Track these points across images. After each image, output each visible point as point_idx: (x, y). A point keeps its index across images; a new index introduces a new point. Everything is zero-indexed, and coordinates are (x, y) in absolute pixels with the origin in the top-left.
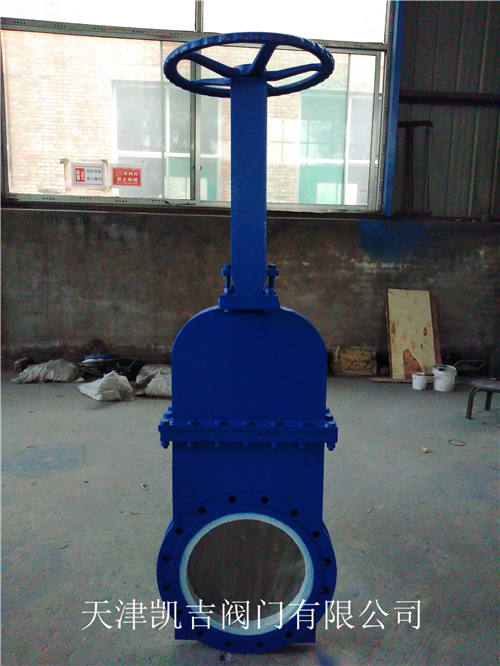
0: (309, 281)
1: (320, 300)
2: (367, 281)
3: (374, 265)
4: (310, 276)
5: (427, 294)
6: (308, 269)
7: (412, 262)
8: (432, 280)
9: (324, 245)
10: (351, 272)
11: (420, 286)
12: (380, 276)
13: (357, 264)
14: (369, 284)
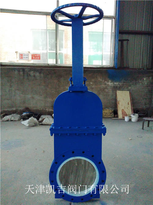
3: (112, 83)
4: (93, 87)
6: (92, 85)
7: (124, 82)
8: (130, 88)
9: (97, 77)
10: (105, 86)
11: (126, 89)
12: (114, 87)
13: (107, 83)
14: (111, 89)
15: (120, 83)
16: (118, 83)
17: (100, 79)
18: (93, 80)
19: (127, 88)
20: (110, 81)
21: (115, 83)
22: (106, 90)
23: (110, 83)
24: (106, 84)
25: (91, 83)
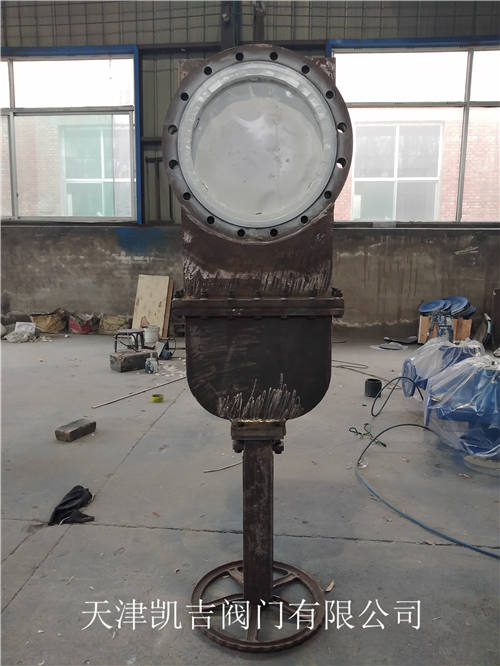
0: (84, 269)
1: (94, 283)
2: (125, 269)
3: (129, 258)
4: (86, 265)
5: (167, 278)
6: (84, 261)
7: (156, 256)
8: (171, 269)
9: (92, 244)
10: (113, 264)
11: (163, 273)
12: (134, 266)
13: (117, 258)
14: (127, 272)
15: (147, 258)
16: (141, 258)
17: (99, 248)
18: (85, 251)
19: (165, 269)
20: (123, 253)
21: (136, 258)
22: (116, 273)
23: (124, 258)
24: (114, 260)
25: (82, 257)
